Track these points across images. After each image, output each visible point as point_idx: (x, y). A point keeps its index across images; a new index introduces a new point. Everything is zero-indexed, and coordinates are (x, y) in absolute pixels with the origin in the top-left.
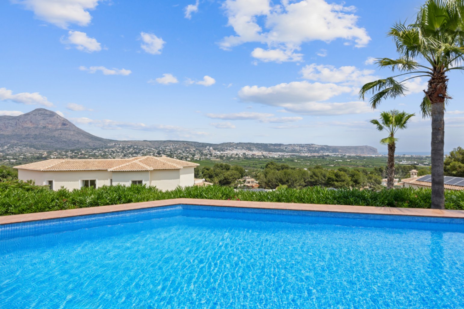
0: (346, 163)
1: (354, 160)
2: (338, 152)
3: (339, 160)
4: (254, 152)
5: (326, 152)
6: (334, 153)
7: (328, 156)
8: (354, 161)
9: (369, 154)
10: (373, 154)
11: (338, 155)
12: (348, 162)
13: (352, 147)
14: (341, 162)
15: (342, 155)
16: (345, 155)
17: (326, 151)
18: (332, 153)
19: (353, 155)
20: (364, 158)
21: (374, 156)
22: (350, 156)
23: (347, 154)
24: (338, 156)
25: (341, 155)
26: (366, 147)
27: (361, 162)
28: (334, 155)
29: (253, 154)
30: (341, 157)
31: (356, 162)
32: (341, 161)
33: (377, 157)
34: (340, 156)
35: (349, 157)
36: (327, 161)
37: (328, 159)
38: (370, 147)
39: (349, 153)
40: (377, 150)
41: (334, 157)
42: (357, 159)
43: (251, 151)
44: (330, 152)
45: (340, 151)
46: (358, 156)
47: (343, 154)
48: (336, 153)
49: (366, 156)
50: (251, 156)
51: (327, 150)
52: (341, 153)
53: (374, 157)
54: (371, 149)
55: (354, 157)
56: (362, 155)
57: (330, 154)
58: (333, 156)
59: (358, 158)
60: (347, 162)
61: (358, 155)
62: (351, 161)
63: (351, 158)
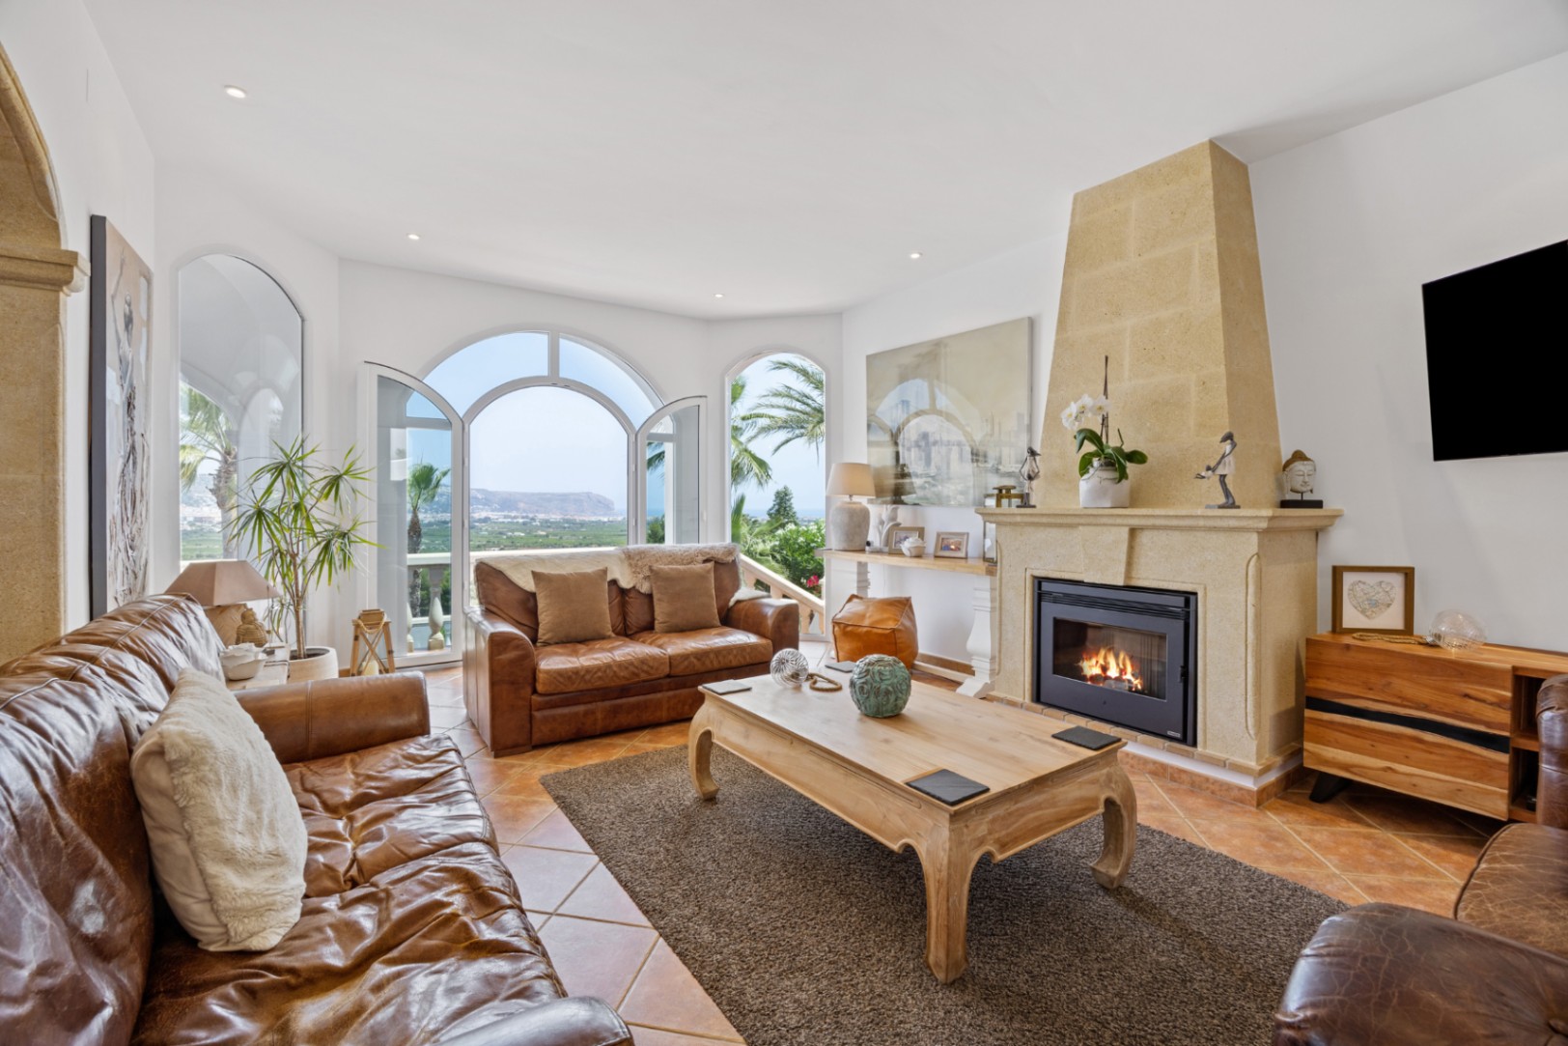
0: (535, 540)
1: (558, 531)
2: (517, 509)
3: (517, 534)
4: (206, 509)
5: (482, 510)
6: (506, 513)
7: (486, 520)
8: (556, 535)
9: (595, 514)
10: (605, 515)
11: (515, 517)
12: (541, 536)
13: (553, 494)
14: (522, 538)
15: (527, 517)
16: (533, 519)
17: (481, 507)
18: (499, 510)
19: (555, 517)
20: (582, 524)
21: (606, 519)
22: (547, 521)
23: (541, 516)
24: (515, 521)
25: (523, 518)
26: (588, 495)
27: (574, 535)
28: (505, 517)
29: (199, 515)
30: (524, 524)
31: (561, 538)
32: (523, 534)
33: (612, 522)
34: (521, 521)
35: (546, 524)
36: (483, 537)
37: (486, 530)
38: (598, 495)
39: (545, 513)
40: (613, 504)
41: (503, 522)
42: (565, 528)
43: (191, 505)
44: (493, 511)
45: (521, 505)
46: (567, 521)
47: (531, 515)
48: (511, 511)
49: (587, 519)
50: (191, 524)
51: (485, 504)
52: (524, 511)
53: (604, 523)
54: (600, 502)
55: (557, 525)
56: (579, 518)
57: (493, 515)
58: (501, 520)
59: (566, 525)
60: (536, 536)
61: (568, 517)
62: (547, 536)
63: (549, 527)
